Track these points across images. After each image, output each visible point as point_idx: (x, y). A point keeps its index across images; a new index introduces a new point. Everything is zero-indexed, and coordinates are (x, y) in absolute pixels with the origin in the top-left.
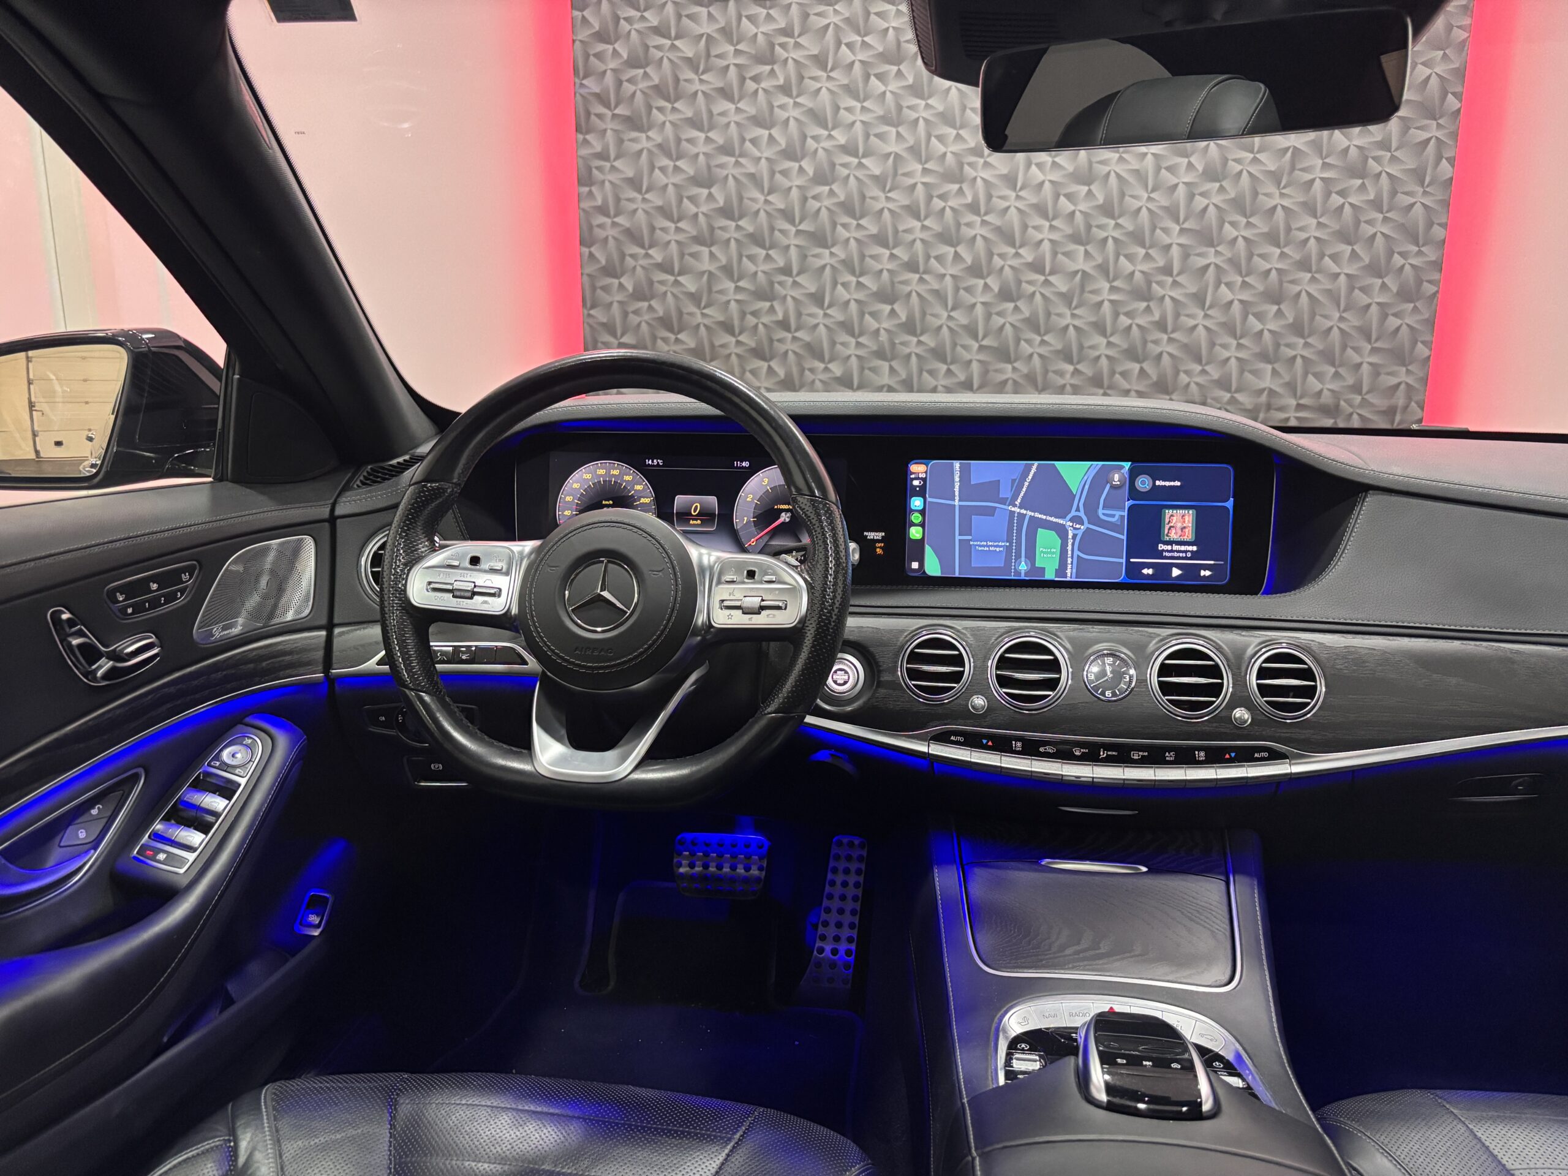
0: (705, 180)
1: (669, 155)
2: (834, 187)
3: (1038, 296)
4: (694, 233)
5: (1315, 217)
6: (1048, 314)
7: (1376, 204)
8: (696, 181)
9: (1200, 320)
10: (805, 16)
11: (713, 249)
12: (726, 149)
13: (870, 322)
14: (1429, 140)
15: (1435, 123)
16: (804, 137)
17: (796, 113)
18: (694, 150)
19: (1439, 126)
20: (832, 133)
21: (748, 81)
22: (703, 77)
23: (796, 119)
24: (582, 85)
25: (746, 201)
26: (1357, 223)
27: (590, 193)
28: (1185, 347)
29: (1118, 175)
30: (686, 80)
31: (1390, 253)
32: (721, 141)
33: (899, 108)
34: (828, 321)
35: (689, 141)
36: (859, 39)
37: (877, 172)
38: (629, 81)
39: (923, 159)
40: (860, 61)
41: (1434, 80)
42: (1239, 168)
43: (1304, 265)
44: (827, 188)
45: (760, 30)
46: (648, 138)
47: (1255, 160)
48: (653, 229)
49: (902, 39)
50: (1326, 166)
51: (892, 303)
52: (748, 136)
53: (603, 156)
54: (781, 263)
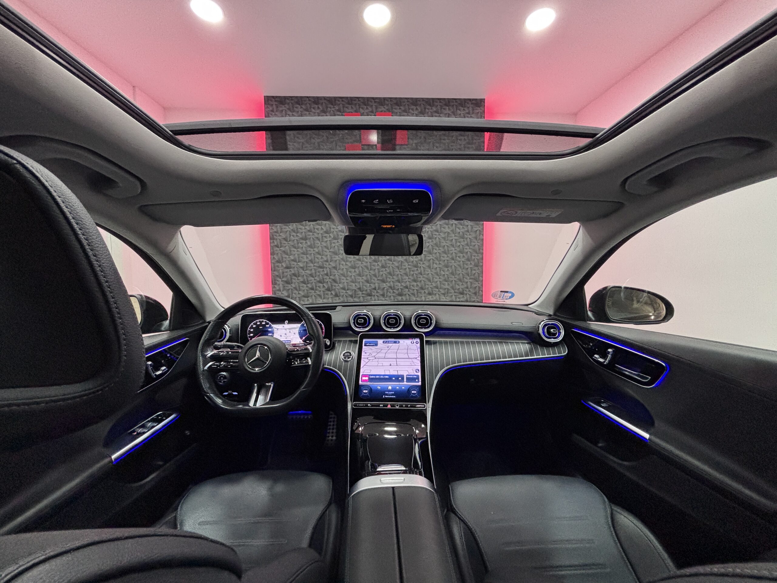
1: (294, 232)
3: (391, 267)
4: (302, 252)
5: (454, 247)
6: (394, 271)
7: (467, 245)
8: (302, 239)
9: (429, 272)
11: (308, 256)
12: (310, 231)
13: (349, 274)
14: (477, 230)
18: (301, 231)
25: (316, 244)
26: (463, 249)
27: (273, 242)
28: (427, 278)
31: (471, 256)
32: (309, 229)
34: (338, 274)
42: (436, 236)
43: (453, 259)
44: (337, 241)
47: (439, 234)
48: (291, 251)
51: (354, 269)
53: (277, 232)
54: (325, 259)
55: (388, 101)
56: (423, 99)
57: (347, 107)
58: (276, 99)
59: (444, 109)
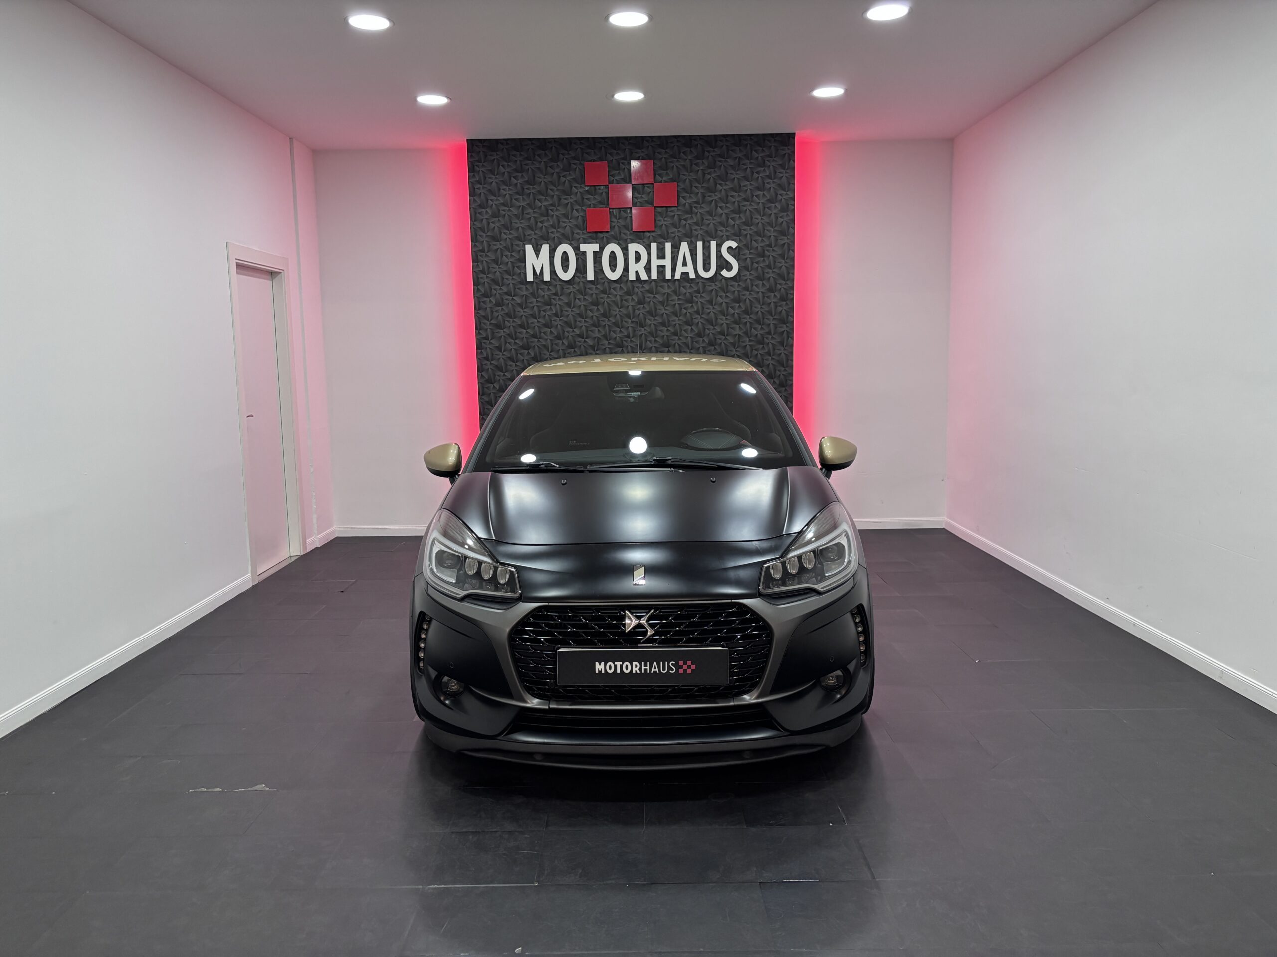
0: (527, 347)
1: (512, 338)
2: (576, 350)
7: (769, 354)
8: (523, 348)
10: (563, 288)
12: (534, 336)
14: (784, 331)
15: (785, 326)
16: (564, 332)
17: (560, 323)
18: (522, 336)
19: (787, 327)
20: (574, 330)
21: (542, 312)
22: (524, 310)
23: (560, 325)
24: (477, 313)
25: (543, 355)
26: (763, 360)
27: (482, 352)
29: (678, 344)
30: (518, 311)
32: (532, 333)
33: (598, 321)
35: (519, 333)
36: (582, 297)
37: (591, 344)
38: (496, 311)
39: (608, 338)
40: (584, 305)
41: (783, 311)
42: (720, 342)
45: (546, 293)
46: (504, 332)
48: (507, 365)
49: (598, 297)
50: (750, 341)
52: (543, 331)
53: (487, 338)
55: (648, 141)
56: (700, 137)
57: (586, 153)
58: (485, 144)
59: (732, 150)
